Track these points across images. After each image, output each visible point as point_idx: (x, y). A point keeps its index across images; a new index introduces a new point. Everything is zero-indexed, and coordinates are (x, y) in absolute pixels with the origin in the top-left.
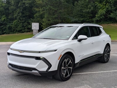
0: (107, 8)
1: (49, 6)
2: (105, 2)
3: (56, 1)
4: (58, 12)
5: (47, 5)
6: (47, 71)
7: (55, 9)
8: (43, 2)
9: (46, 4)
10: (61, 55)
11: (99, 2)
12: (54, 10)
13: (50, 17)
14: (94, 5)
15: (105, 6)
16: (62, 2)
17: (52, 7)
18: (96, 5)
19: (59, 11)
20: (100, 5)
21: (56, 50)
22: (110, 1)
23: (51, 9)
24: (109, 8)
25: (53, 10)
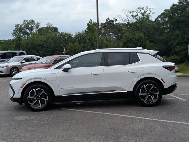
10: (25, 84)
21: (21, 79)
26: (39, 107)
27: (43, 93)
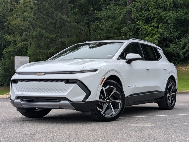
0: (162, 34)
1: (39, 29)
2: (156, 22)
3: (53, 19)
4: (57, 42)
5: (33, 27)
6: (83, 101)
7: (51, 36)
8: (24, 21)
9: (32, 25)
10: (104, 78)
11: (144, 21)
12: (50, 38)
13: (40, 52)
14: (135, 27)
15: (156, 30)
16: (67, 21)
17: (44, 31)
18: (139, 27)
19: (60, 40)
20: (146, 27)
22: (167, 20)
23: (42, 36)
24: (166, 33)
25: (47, 37)
26: (112, 113)
27: (115, 92)
